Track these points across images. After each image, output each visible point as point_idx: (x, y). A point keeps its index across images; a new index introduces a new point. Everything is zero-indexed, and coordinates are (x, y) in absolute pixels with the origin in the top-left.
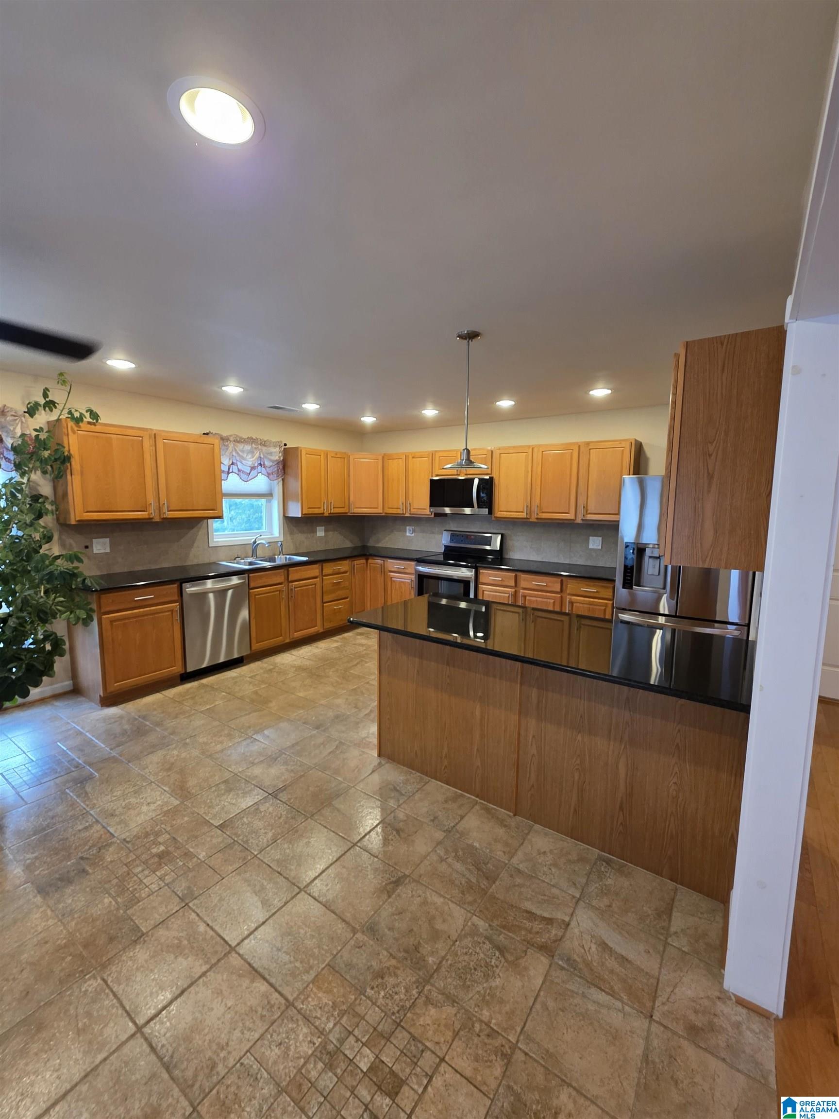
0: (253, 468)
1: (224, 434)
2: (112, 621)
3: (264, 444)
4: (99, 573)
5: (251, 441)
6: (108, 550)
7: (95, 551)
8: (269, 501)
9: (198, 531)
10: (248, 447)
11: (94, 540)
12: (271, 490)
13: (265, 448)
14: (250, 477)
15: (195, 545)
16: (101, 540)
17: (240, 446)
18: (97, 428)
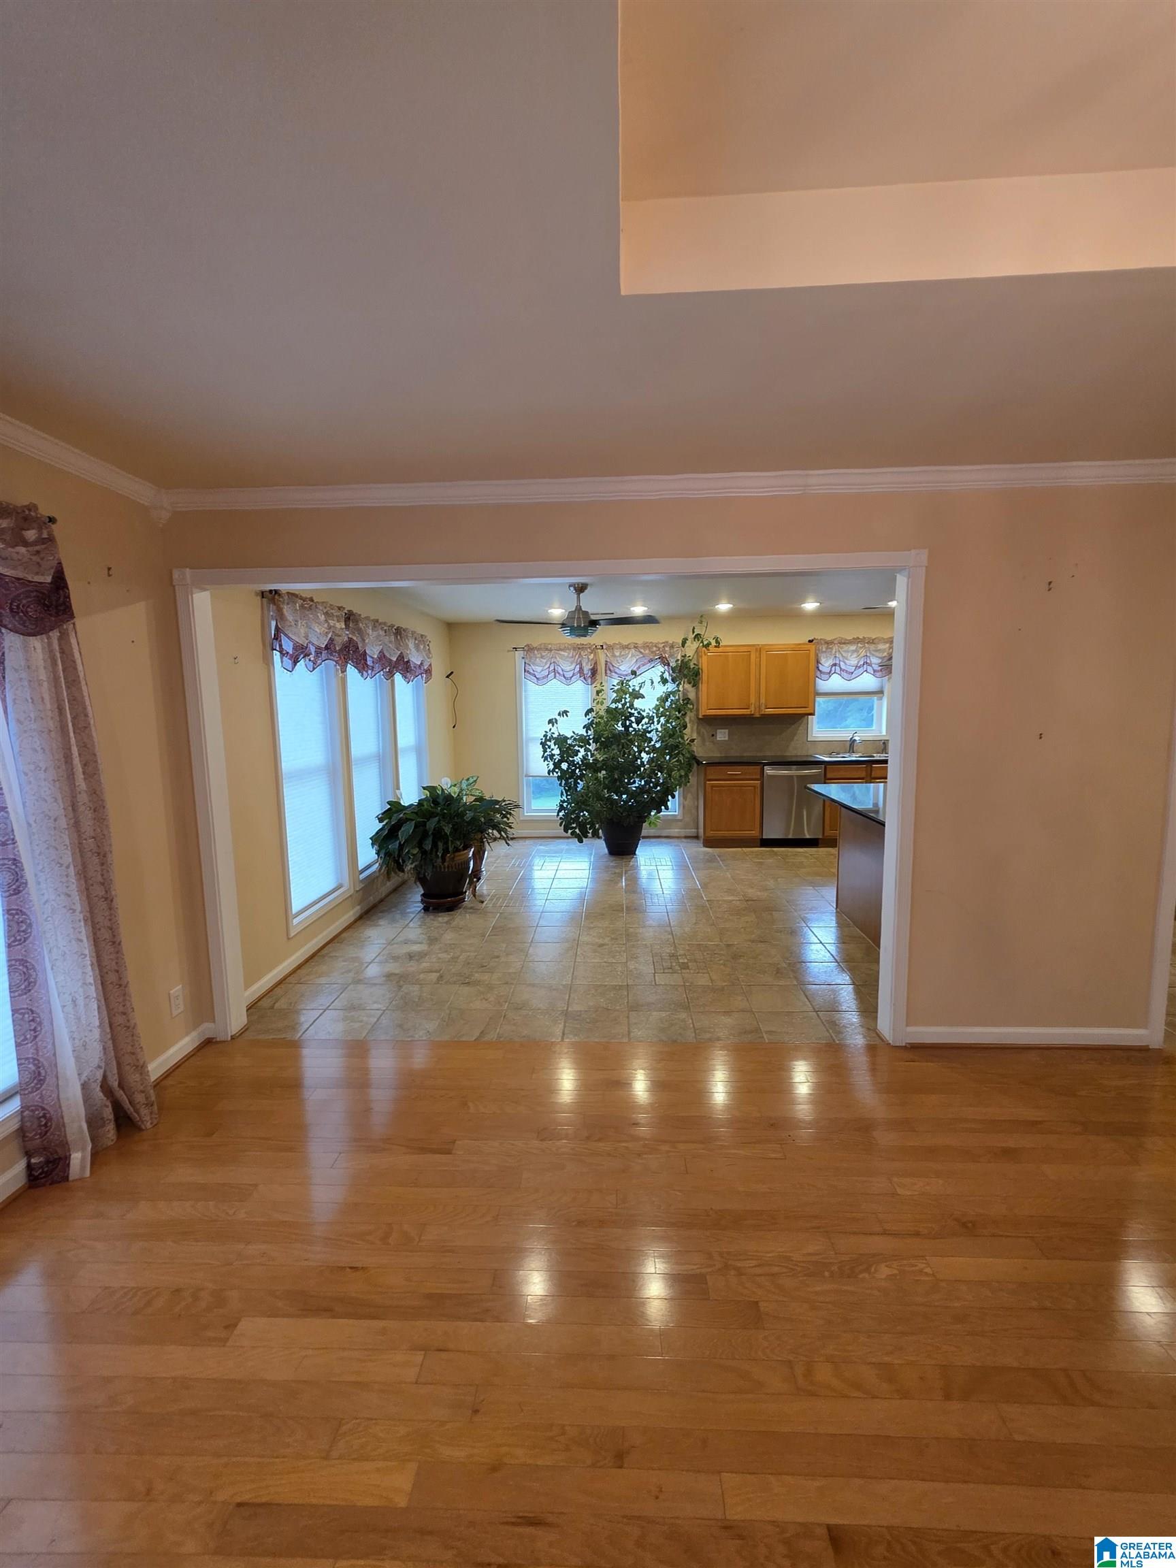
0: (857, 667)
1: (829, 639)
2: (713, 786)
3: (872, 642)
4: (719, 755)
5: (856, 641)
6: (727, 739)
7: (718, 739)
8: (881, 699)
9: (799, 727)
10: (853, 648)
11: (718, 731)
12: (882, 687)
13: (874, 645)
14: (854, 676)
15: (796, 738)
16: (723, 730)
17: (845, 647)
18: (720, 650)
